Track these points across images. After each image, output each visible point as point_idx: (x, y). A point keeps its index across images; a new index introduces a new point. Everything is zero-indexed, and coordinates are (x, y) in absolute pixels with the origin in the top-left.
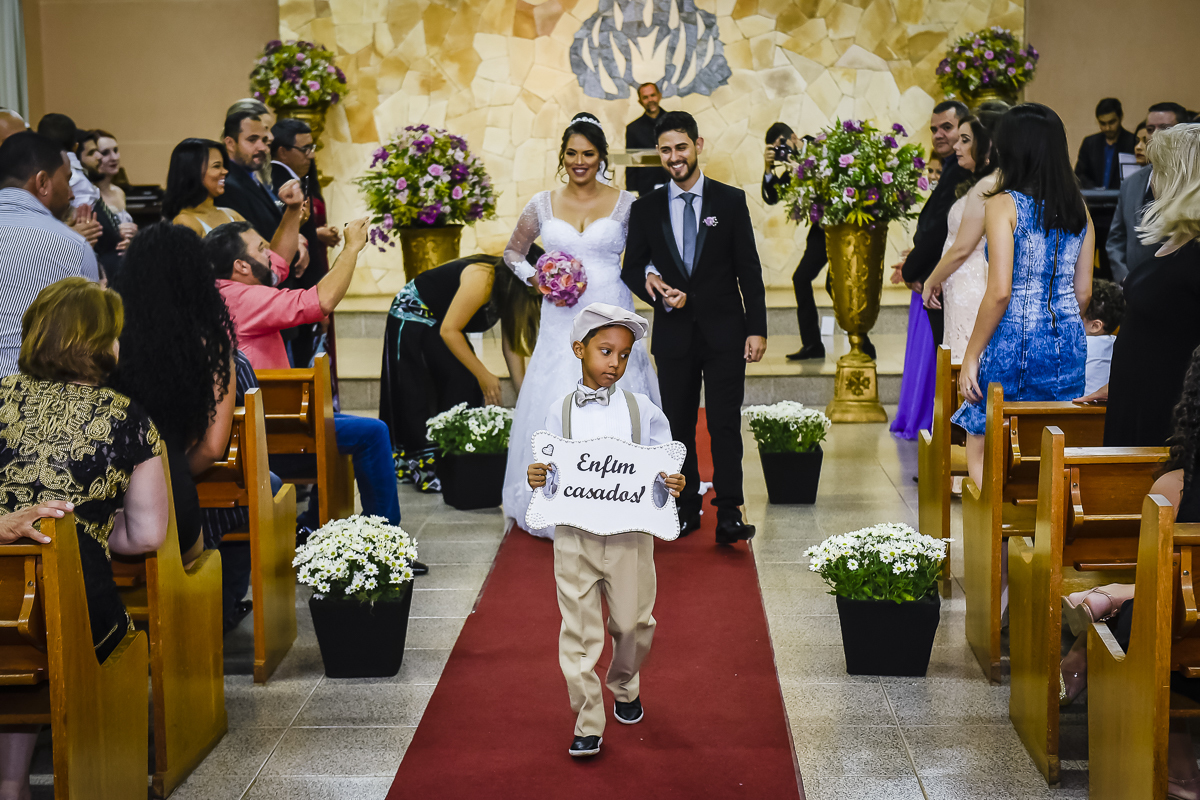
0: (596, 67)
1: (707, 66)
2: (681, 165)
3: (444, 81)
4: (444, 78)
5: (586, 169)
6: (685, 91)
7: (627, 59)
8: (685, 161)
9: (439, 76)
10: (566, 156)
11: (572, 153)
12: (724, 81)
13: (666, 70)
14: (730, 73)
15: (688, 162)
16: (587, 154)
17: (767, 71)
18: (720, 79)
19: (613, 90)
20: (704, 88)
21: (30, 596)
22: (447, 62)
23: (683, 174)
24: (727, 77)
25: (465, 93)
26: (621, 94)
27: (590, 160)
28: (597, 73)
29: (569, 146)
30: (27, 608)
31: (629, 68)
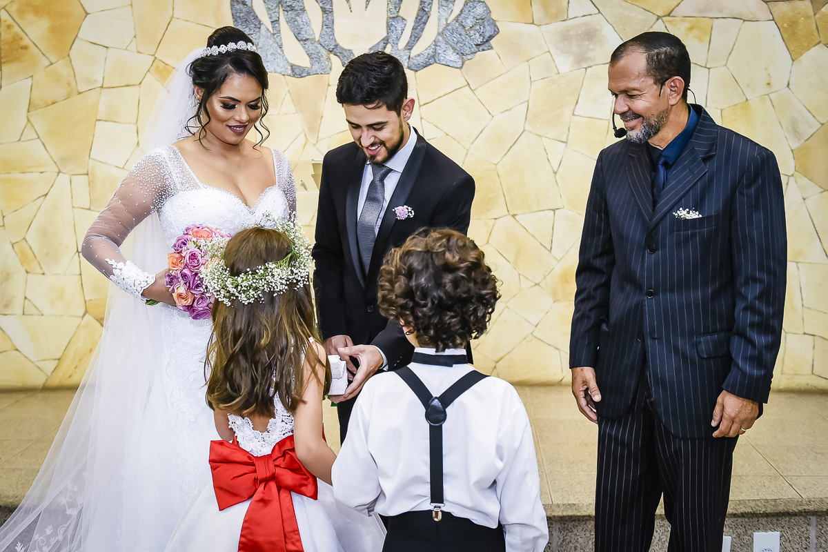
0: (275, 22)
1: (456, 19)
2: (377, 147)
3: (25, 48)
4: (26, 42)
6: (421, 60)
7: (324, 10)
8: (382, 143)
9: (17, 38)
12: (485, 44)
13: (389, 27)
14: (497, 32)
15: (387, 145)
17: (558, 26)
18: (480, 40)
19: (305, 62)
20: (452, 56)
22: (30, 17)
24: (491, 37)
25: (61, 67)
26: (316, 67)
28: (276, 33)
31: (328, 25)
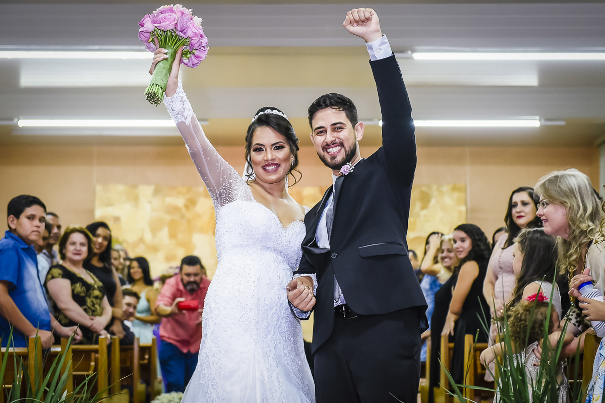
2: (338, 148)
5: (278, 165)
8: (342, 144)
10: (253, 153)
11: (259, 149)
16: (279, 147)
21: (93, 364)
23: (339, 159)
27: (281, 154)
29: (256, 141)
30: (92, 368)
